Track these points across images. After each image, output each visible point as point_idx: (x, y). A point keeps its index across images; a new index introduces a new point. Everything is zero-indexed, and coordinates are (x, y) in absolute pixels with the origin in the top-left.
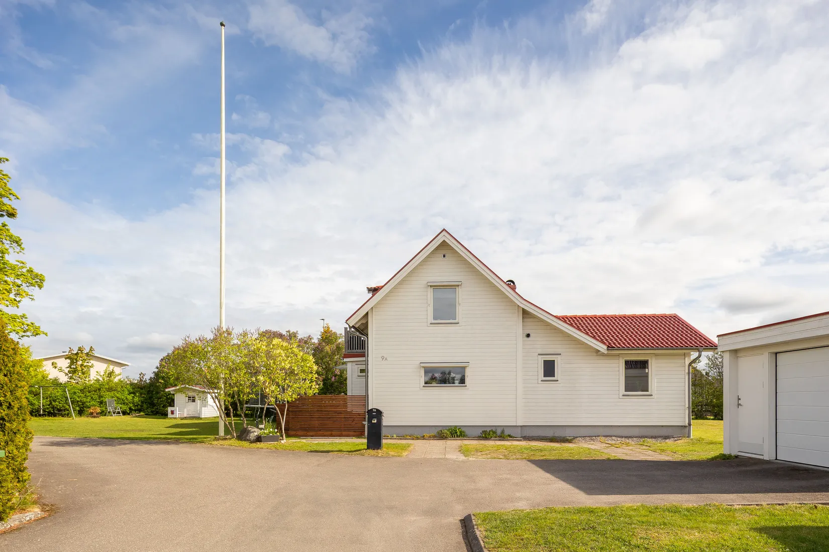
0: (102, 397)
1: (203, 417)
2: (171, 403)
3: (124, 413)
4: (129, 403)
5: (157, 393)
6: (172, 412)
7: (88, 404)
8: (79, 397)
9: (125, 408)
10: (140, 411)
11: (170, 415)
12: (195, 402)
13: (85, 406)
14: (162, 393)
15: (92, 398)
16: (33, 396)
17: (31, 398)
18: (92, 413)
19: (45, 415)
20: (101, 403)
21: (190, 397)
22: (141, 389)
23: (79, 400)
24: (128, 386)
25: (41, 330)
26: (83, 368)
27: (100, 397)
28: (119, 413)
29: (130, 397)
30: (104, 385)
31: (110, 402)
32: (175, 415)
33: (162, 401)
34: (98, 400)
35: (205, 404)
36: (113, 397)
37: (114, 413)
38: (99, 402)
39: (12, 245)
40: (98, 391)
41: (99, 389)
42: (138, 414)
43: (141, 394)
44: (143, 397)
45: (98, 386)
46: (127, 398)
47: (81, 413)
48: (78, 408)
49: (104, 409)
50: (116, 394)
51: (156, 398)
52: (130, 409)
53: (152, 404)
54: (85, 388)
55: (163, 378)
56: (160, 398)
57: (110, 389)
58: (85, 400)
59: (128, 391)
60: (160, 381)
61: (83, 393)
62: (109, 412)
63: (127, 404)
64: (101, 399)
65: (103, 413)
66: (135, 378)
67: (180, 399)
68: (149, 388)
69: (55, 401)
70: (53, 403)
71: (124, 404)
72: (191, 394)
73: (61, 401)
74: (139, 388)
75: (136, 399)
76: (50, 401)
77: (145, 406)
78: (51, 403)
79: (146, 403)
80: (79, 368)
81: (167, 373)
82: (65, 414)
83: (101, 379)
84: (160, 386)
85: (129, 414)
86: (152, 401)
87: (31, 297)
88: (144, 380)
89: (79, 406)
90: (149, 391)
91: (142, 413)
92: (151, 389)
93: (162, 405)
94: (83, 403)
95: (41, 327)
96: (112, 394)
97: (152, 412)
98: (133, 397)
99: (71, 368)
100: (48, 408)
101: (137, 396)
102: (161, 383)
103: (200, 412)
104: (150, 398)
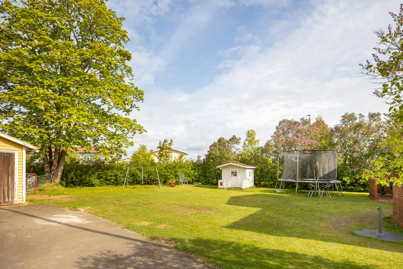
0: (177, 172)
1: (244, 188)
2: (219, 176)
3: (189, 183)
4: (192, 176)
5: (209, 169)
6: (221, 184)
7: (169, 177)
8: (164, 172)
9: (190, 179)
10: (198, 181)
11: (219, 186)
12: (236, 176)
13: (167, 178)
14: (212, 169)
15: (171, 173)
16: (140, 172)
17: (138, 173)
18: (170, 184)
19: (146, 184)
20: (176, 176)
21: (233, 172)
22: (199, 166)
23: (164, 174)
24: (191, 165)
25: (144, 129)
26: (167, 153)
27: (176, 172)
28: (186, 183)
29: (192, 172)
30: (177, 164)
31: (181, 175)
32: (223, 186)
33: (212, 174)
34: (174, 174)
35: (244, 178)
36: (182, 172)
37: (183, 183)
38: (175, 175)
39: (128, 75)
40: (174, 168)
41: (175, 167)
42: (197, 184)
43: (199, 170)
44: (200, 172)
45: (174, 165)
46: (190, 173)
47: (164, 183)
48: (163, 180)
49: (177, 180)
50: (184, 170)
51: (208, 173)
52: (193, 180)
53: (206, 177)
54: (167, 166)
55: (212, 158)
56: (211, 173)
57: (181, 167)
58: (167, 174)
59: (192, 168)
60: (211, 160)
61: (166, 170)
62: (181, 182)
63: (191, 177)
64: (176, 173)
65: (177, 183)
66: (195, 160)
67: (226, 174)
68: (204, 165)
69: (151, 175)
70: (150, 176)
71: (189, 176)
72: (234, 170)
73: (154, 175)
74: (196, 166)
75: (196, 173)
76: (148, 175)
77: (201, 178)
78: (149, 176)
79: (202, 176)
80: (164, 154)
81: (215, 155)
82: (156, 183)
83: (176, 161)
84: (210, 164)
85: (192, 183)
86: (206, 175)
87: (138, 108)
88: (200, 160)
89: (164, 178)
90: (204, 168)
91: (200, 183)
92: (205, 167)
93: (212, 178)
94: (166, 176)
95: (143, 127)
96: (182, 170)
97: (206, 182)
98: (194, 172)
99: (160, 153)
100: (147, 180)
101: (196, 171)
102: (211, 162)
103: (241, 184)
104: (205, 172)
